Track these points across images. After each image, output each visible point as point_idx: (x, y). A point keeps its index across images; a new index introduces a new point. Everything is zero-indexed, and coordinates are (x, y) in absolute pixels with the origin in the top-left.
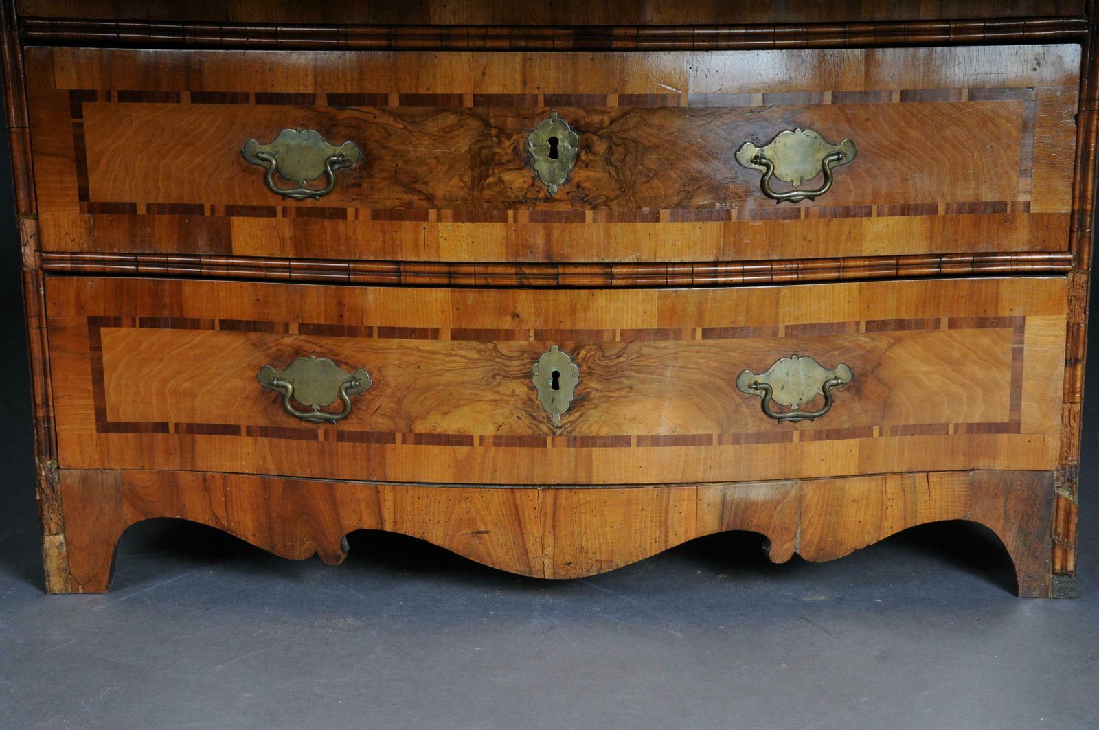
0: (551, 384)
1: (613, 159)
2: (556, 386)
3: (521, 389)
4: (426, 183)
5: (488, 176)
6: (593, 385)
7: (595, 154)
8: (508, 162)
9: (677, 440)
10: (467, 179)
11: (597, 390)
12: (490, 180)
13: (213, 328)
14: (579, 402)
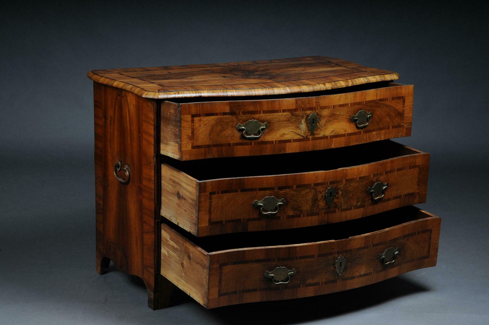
0: (340, 265)
1: (343, 196)
2: (341, 266)
3: (332, 268)
4: (301, 207)
5: (316, 204)
6: (349, 264)
7: (339, 195)
8: (320, 200)
9: (365, 275)
10: (310, 205)
11: (349, 265)
12: (316, 205)
13: (253, 262)
14: (346, 269)
